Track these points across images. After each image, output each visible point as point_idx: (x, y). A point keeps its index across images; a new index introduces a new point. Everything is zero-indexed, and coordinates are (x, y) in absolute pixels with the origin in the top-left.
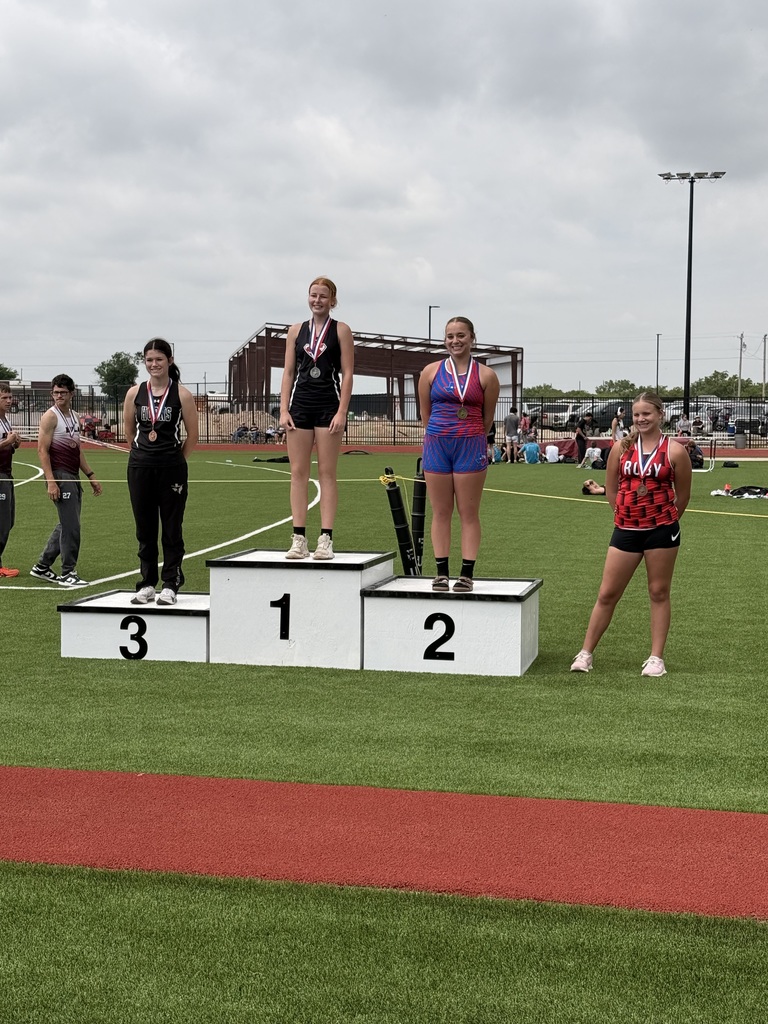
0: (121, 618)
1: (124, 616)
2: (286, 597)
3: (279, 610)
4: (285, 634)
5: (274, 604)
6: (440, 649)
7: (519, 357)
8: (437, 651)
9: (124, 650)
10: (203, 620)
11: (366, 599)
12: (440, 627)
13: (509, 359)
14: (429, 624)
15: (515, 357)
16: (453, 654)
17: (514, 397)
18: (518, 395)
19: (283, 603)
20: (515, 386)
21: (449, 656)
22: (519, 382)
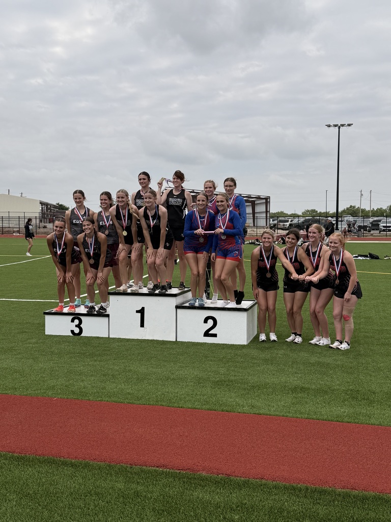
1: (72, 317)
2: (143, 308)
3: (139, 314)
4: (142, 325)
5: (137, 312)
8: (210, 333)
9: (72, 332)
10: (107, 318)
11: (178, 310)
12: (210, 322)
13: (264, 201)
14: (206, 321)
15: (267, 200)
18: (268, 216)
19: (142, 311)
21: (215, 335)
22: (268, 210)
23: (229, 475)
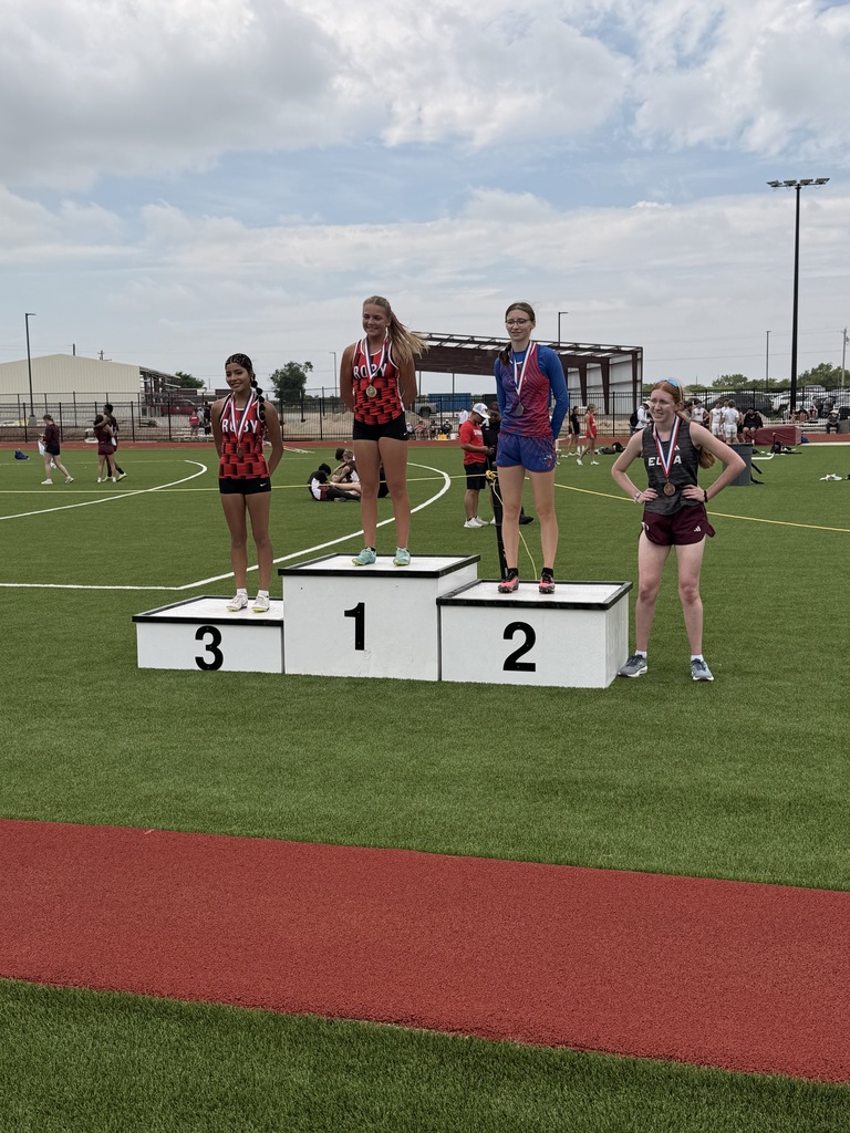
0: (196, 628)
1: (199, 627)
2: (361, 606)
3: (352, 620)
4: (360, 645)
5: (348, 614)
6: (521, 660)
7: (639, 357)
8: (518, 661)
9: (200, 661)
10: (278, 630)
11: (442, 608)
12: (520, 637)
13: (630, 357)
14: (508, 634)
15: (636, 356)
16: (534, 665)
17: (635, 392)
18: (639, 390)
19: (358, 613)
20: (635, 381)
21: (530, 667)
22: (639, 378)
23: (582, 1047)
